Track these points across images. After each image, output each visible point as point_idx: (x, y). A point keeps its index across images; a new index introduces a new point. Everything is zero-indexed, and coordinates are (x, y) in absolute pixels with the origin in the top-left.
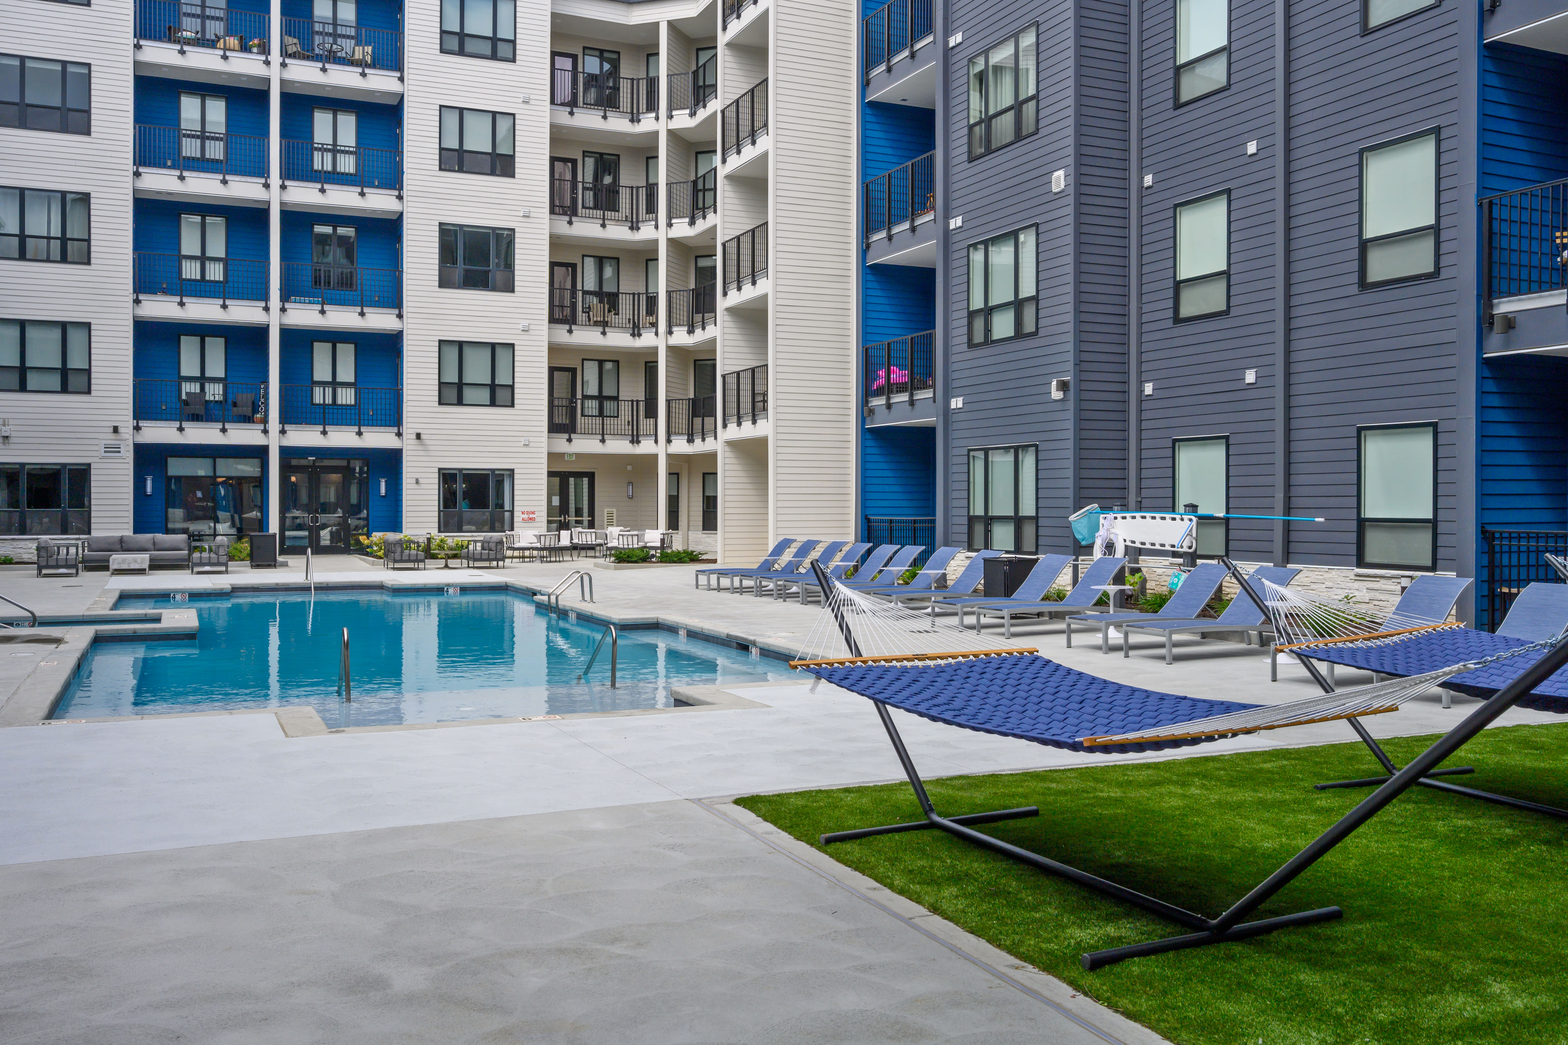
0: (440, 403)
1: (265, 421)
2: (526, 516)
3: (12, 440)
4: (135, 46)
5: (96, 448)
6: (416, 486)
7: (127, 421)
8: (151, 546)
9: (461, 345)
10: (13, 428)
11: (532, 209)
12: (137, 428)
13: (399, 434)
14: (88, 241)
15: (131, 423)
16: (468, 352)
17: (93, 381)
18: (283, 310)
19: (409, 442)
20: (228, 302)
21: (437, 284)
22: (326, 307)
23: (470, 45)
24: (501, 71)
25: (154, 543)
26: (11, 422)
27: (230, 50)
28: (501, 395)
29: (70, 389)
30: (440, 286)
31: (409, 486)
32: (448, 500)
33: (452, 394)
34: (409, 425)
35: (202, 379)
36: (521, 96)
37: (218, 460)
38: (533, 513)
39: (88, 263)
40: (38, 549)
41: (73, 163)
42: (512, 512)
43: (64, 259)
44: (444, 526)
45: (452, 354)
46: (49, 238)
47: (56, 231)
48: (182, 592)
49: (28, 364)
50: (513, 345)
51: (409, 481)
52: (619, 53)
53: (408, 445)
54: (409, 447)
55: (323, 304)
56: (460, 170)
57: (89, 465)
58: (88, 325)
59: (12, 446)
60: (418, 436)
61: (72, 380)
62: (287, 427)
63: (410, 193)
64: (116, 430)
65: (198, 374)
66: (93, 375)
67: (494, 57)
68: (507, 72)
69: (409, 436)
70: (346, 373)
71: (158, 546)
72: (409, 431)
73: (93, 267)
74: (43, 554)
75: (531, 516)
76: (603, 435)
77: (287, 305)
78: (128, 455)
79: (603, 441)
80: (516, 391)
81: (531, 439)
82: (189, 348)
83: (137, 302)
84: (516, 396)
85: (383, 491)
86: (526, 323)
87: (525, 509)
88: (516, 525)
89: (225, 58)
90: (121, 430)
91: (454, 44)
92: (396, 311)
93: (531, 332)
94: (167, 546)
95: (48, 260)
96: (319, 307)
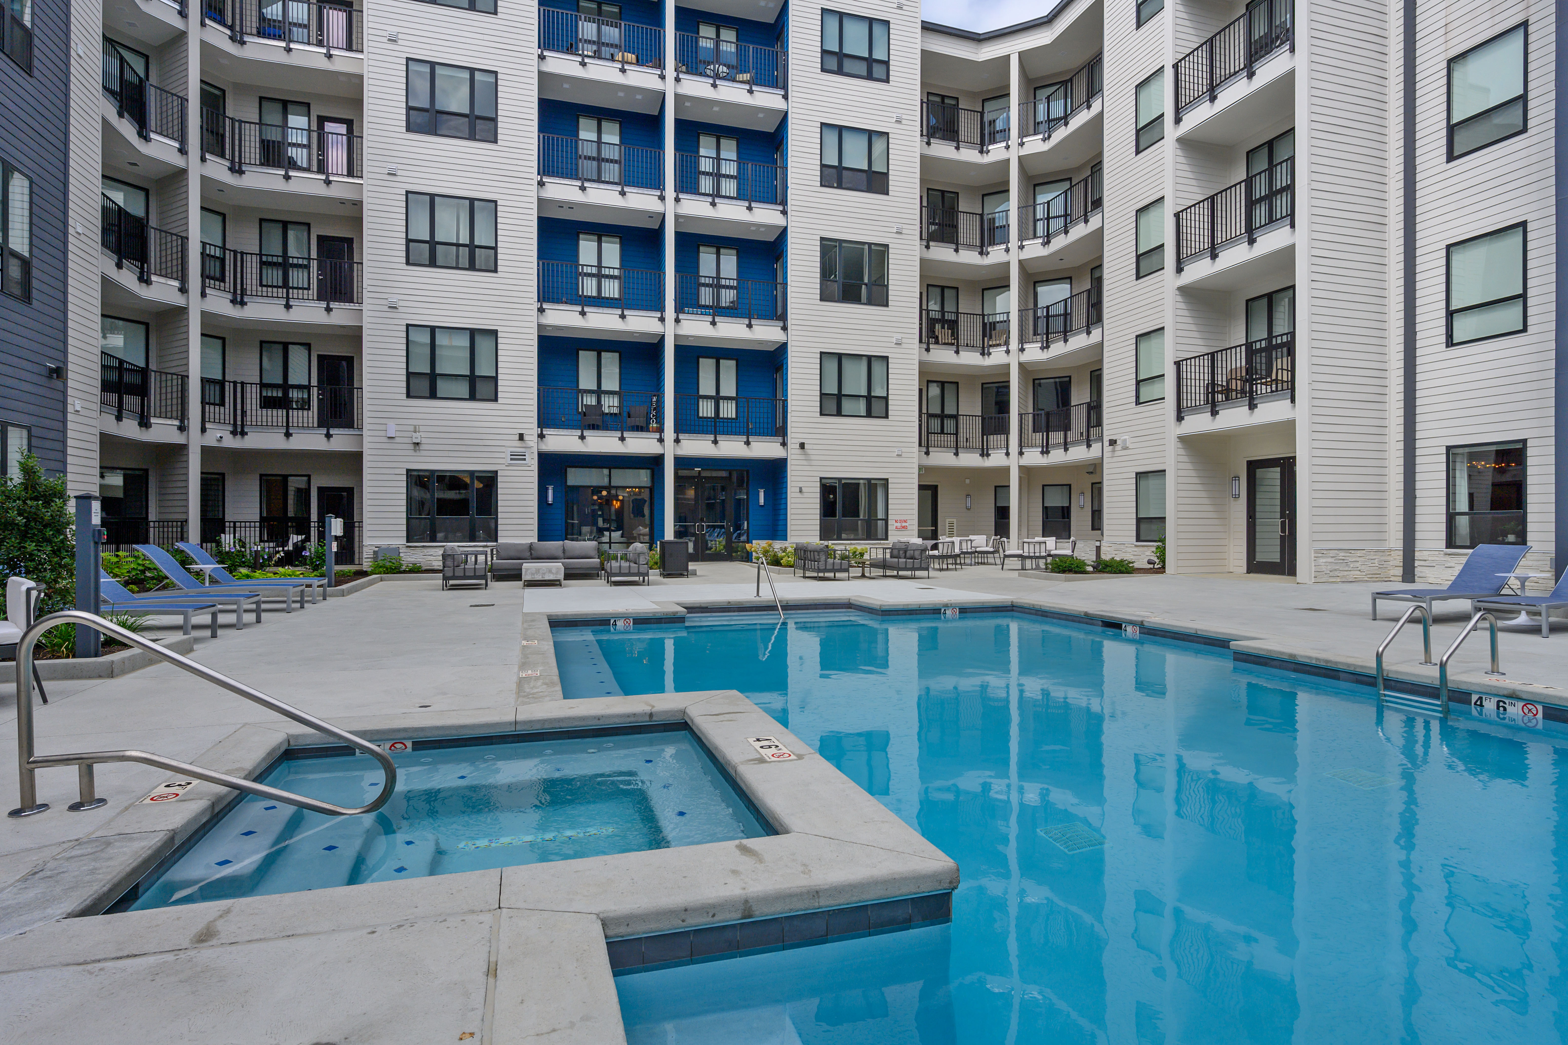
0: (821, 414)
1: (661, 430)
2: (899, 525)
3: (422, 447)
4: (539, 56)
5: (502, 455)
6: (799, 495)
7: (531, 429)
8: (561, 554)
9: (840, 357)
10: (423, 435)
11: (905, 226)
12: (541, 436)
13: (784, 444)
14: (495, 248)
15: (536, 431)
16: (847, 364)
17: (500, 389)
18: (677, 321)
19: (793, 451)
20: (626, 312)
21: (819, 298)
22: (717, 319)
23: (848, 65)
24: (876, 91)
25: (564, 551)
26: (422, 429)
27: (627, 63)
28: (877, 407)
29: (478, 396)
30: (821, 300)
31: (794, 495)
32: (828, 509)
33: (832, 406)
34: (793, 435)
35: (599, 392)
36: (895, 115)
37: (612, 471)
38: (905, 521)
39: (495, 271)
40: (444, 557)
41: (481, 170)
42: (886, 520)
43: (472, 266)
44: (826, 533)
45: (832, 367)
46: (458, 245)
47: (464, 239)
48: (625, 617)
49: (438, 371)
50: (887, 358)
51: (794, 489)
52: (957, 99)
53: (793, 455)
54: (794, 457)
55: (714, 316)
56: (840, 186)
57: (497, 472)
58: (494, 333)
59: (423, 453)
60: (802, 446)
61: (480, 387)
62: (681, 436)
63: (794, 208)
64: (521, 437)
65: (594, 387)
66: (500, 383)
67: (870, 77)
68: (881, 92)
69: (793, 446)
70: (729, 388)
71: (567, 554)
72: (794, 441)
73: (499, 274)
74: (449, 563)
75: (904, 524)
76: (957, 448)
77: (681, 316)
78: (533, 463)
79: (956, 454)
80: (890, 402)
81: (904, 450)
82: (586, 360)
83: (541, 310)
84: (890, 408)
85: (762, 501)
86: (899, 336)
87: (898, 518)
88: (890, 533)
89: (623, 71)
90: (526, 438)
91: (833, 63)
92: (781, 324)
93: (904, 346)
94: (577, 553)
95: (457, 268)
96: (710, 319)
